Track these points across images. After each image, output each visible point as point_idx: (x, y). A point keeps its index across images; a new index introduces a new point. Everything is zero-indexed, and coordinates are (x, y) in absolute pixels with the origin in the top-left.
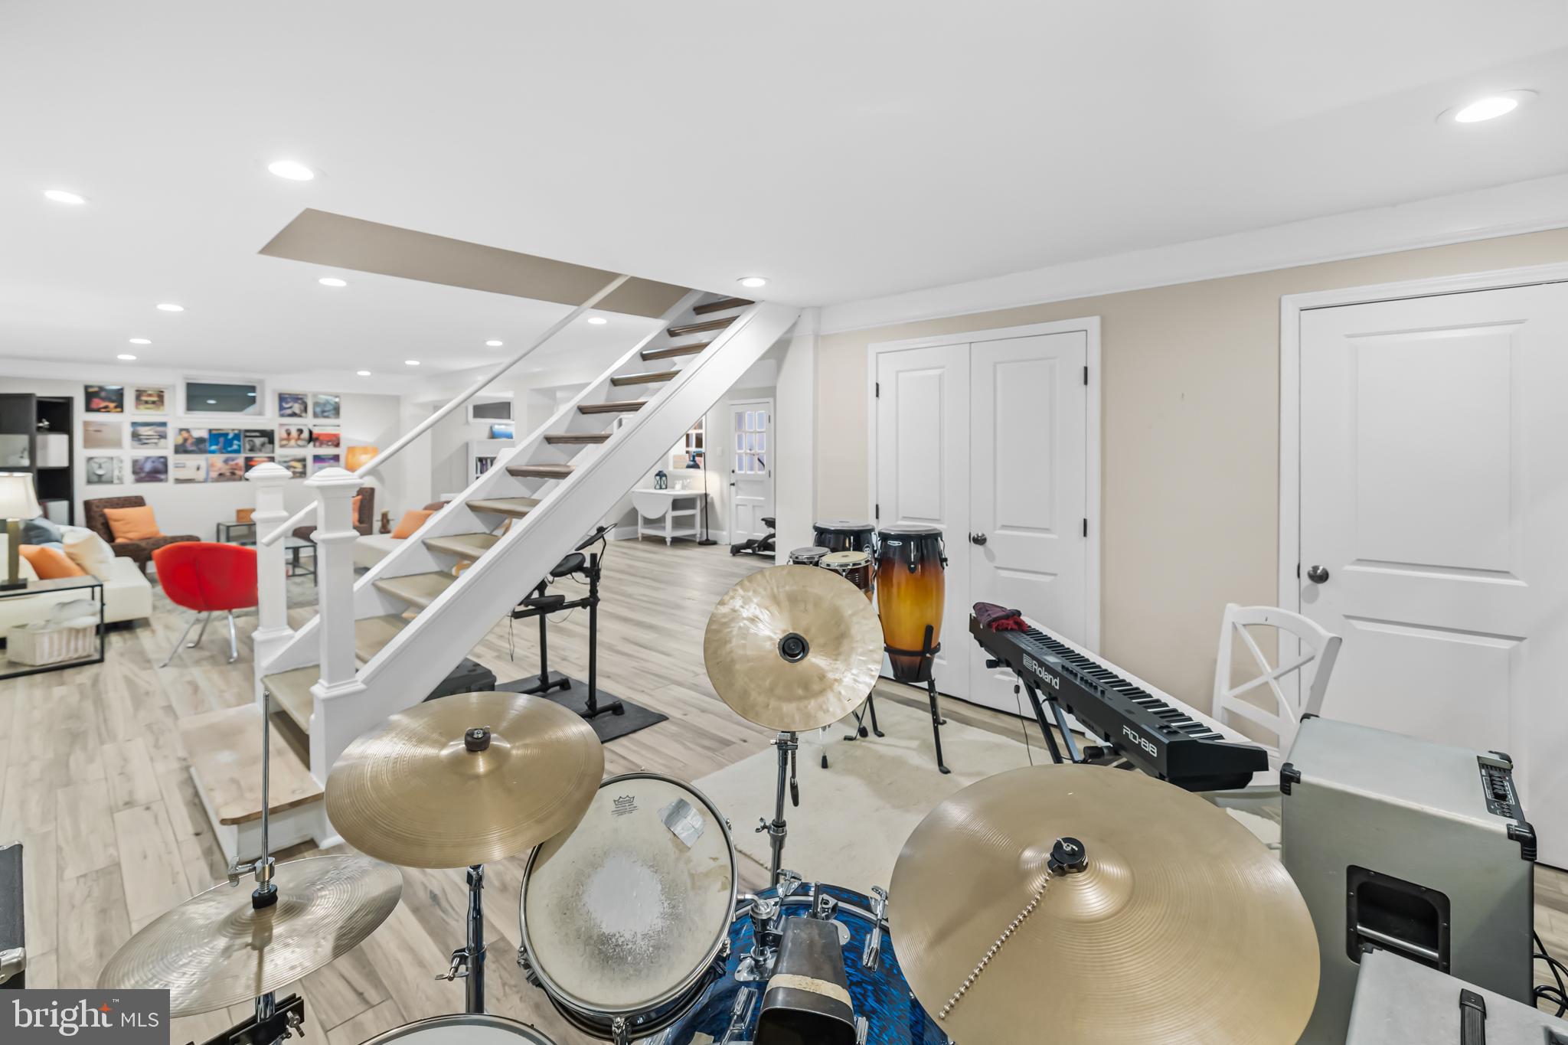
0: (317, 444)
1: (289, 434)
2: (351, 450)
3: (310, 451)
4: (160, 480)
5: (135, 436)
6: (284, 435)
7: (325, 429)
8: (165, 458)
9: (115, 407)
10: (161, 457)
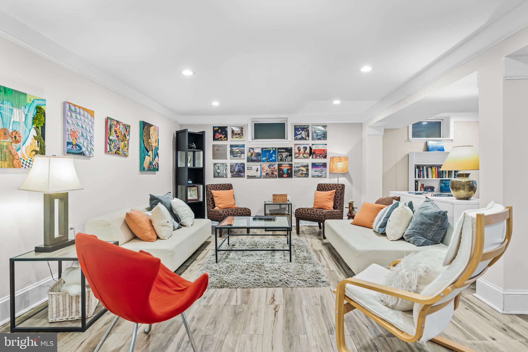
0: (314, 156)
1: (299, 150)
2: (332, 158)
3: (310, 161)
4: (242, 176)
5: (232, 152)
6: (297, 151)
7: (318, 147)
8: (244, 164)
9: (224, 137)
10: (242, 164)
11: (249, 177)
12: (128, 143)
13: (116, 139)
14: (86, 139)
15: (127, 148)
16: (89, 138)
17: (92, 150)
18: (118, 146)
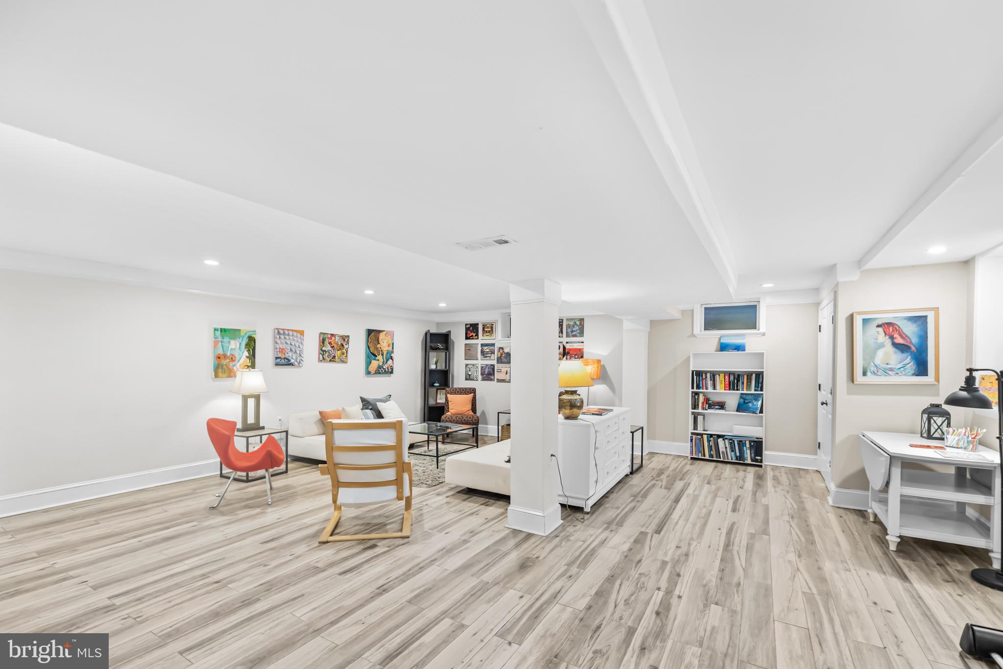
0: (569, 357)
4: (491, 380)
5: (482, 352)
7: (573, 346)
8: (493, 366)
9: (475, 336)
10: (492, 365)
11: (499, 381)
12: (347, 351)
13: (331, 349)
14: (296, 352)
15: (345, 355)
16: (298, 352)
17: (301, 361)
18: (333, 355)
